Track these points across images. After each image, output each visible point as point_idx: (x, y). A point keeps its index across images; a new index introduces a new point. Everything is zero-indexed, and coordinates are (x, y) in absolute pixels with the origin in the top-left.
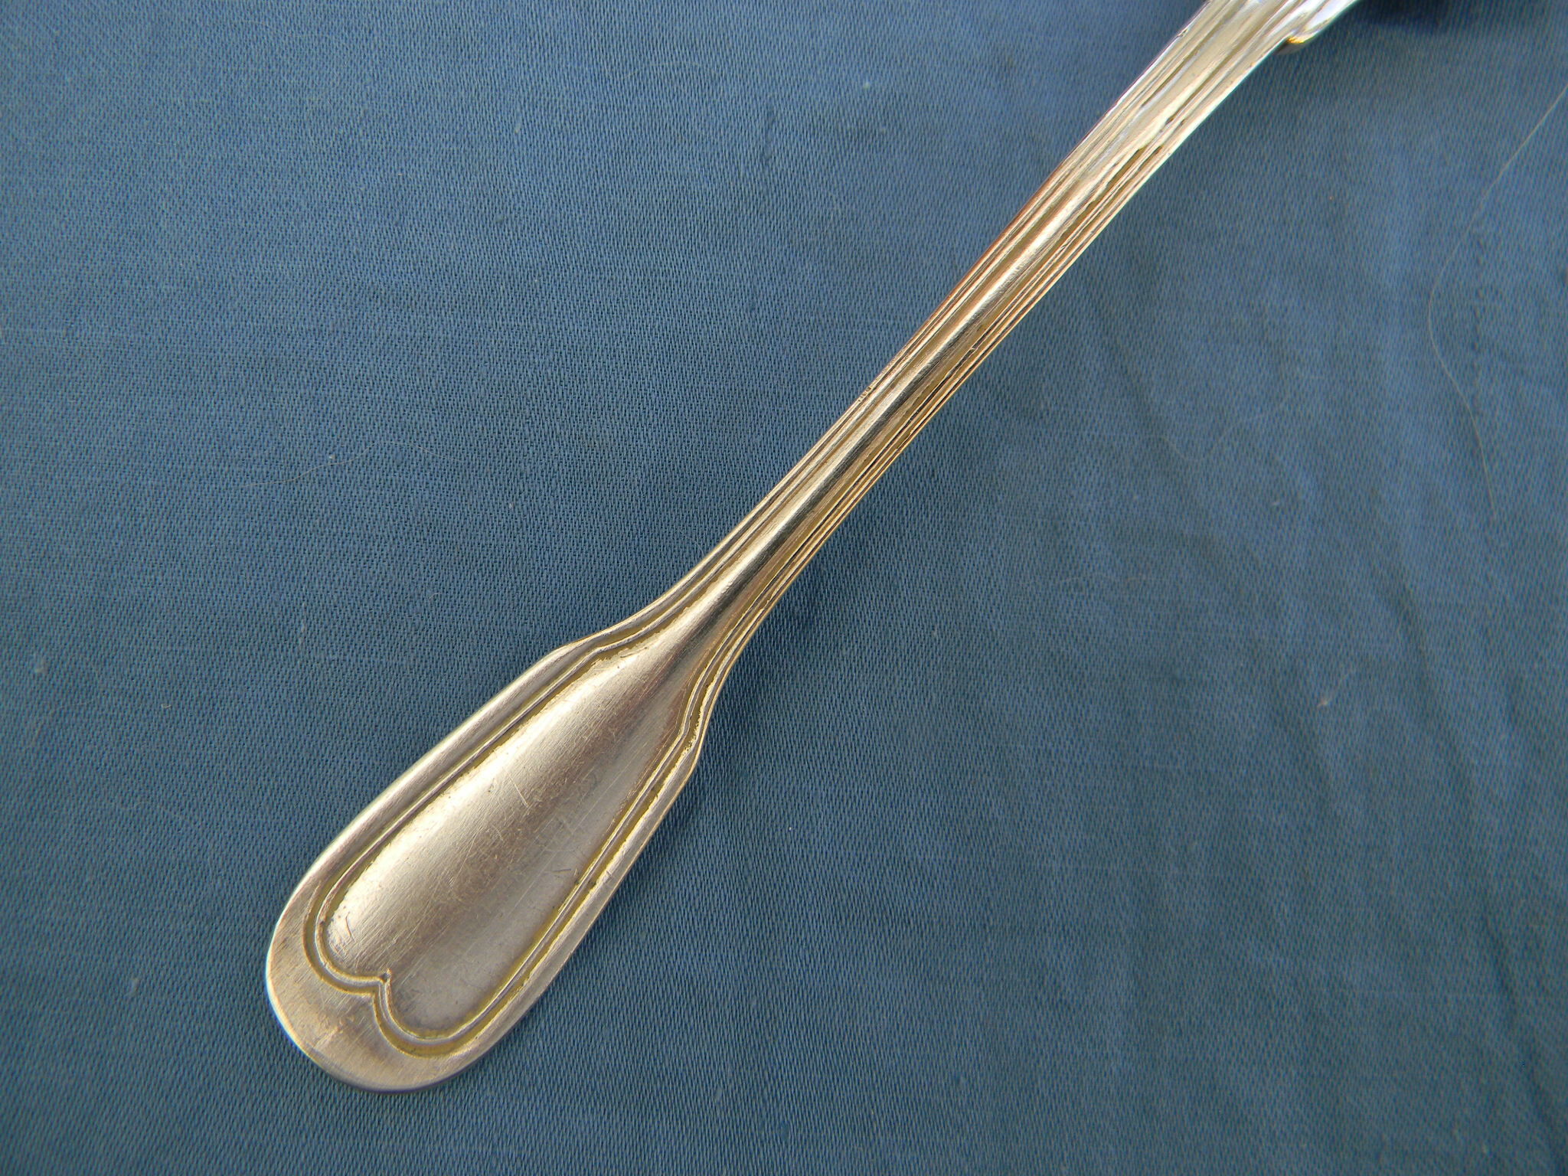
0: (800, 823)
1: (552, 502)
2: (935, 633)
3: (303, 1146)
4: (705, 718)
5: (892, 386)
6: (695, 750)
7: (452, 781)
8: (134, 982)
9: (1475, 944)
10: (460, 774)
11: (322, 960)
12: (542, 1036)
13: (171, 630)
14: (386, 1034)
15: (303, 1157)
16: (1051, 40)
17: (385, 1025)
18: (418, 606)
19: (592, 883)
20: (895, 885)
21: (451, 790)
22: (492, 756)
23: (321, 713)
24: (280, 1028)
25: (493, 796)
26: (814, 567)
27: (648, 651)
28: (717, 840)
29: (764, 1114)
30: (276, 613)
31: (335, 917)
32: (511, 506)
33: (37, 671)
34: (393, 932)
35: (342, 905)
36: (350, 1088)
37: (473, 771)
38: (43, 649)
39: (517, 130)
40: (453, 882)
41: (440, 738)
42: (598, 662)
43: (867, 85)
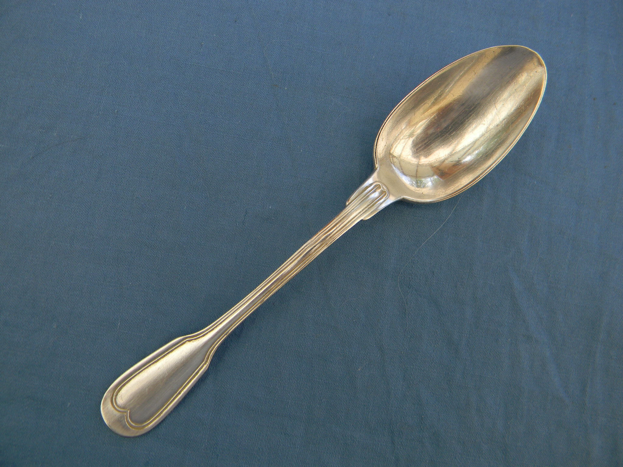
0: (231, 384)
1: (182, 300)
2: (269, 342)
3: (105, 447)
4: (210, 358)
5: (261, 289)
6: (207, 366)
7: (150, 365)
8: (69, 404)
9: (387, 432)
10: (152, 364)
11: (114, 404)
12: (164, 427)
13: (88, 321)
14: (127, 423)
15: (104, 450)
16: (316, 200)
17: (128, 421)
18: (147, 322)
19: (179, 393)
20: (251, 401)
21: (149, 367)
22: (160, 361)
23: (121, 345)
24: (102, 418)
25: (159, 370)
26: (242, 324)
27: (199, 342)
28: (211, 386)
29: (213, 452)
30: (113, 320)
31: (119, 394)
32: (172, 300)
33: (54, 327)
34: (132, 399)
35: (121, 392)
36: (117, 434)
37: (155, 364)
38: (56, 322)
39: (185, 208)
40: (147, 389)
41: (148, 355)
42: (187, 342)
43: (270, 207)
